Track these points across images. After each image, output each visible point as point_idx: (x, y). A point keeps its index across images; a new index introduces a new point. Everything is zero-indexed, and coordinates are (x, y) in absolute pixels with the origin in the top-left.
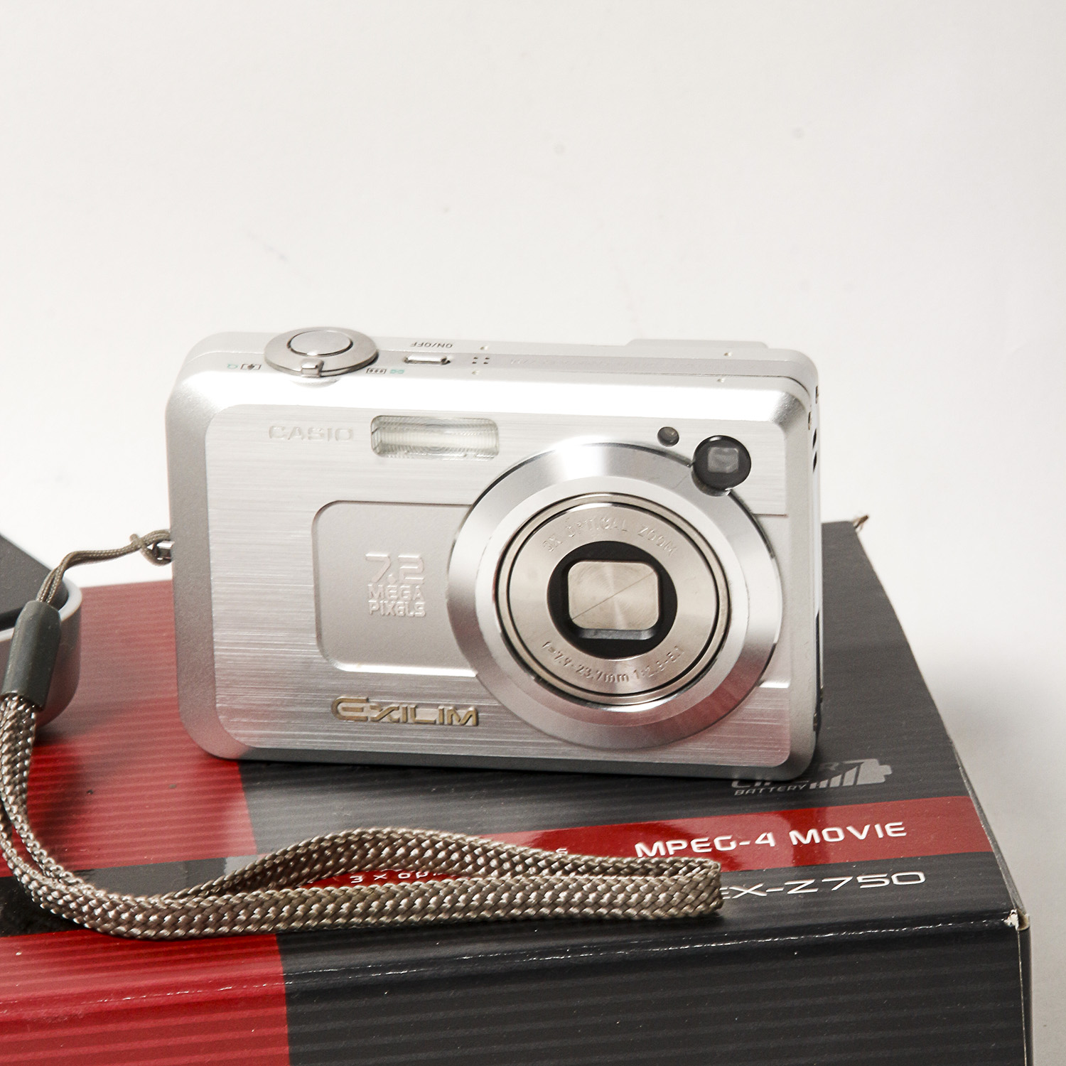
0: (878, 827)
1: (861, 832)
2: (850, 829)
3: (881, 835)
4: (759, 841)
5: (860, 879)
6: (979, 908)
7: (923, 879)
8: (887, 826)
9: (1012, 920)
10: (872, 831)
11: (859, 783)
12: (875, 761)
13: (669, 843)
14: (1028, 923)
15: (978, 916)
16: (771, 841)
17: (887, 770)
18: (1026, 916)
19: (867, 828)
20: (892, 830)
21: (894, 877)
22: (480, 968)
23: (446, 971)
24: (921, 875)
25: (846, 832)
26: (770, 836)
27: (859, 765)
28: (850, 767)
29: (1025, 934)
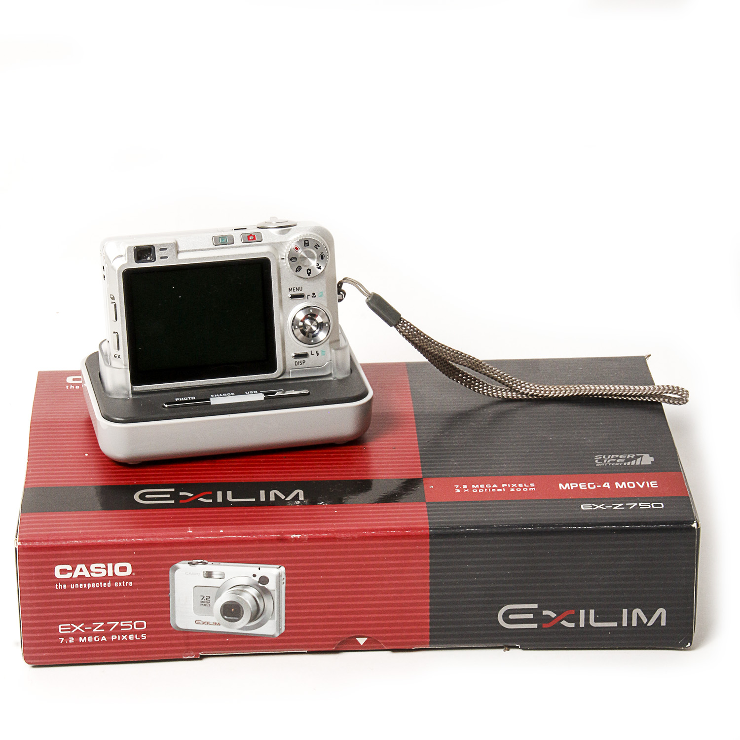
0: (647, 483)
1: (641, 484)
2: (637, 483)
3: (648, 486)
4: (604, 486)
5: (640, 504)
6: (682, 520)
7: (663, 506)
8: (651, 483)
9: (694, 525)
10: (645, 485)
11: (642, 464)
12: (648, 455)
13: (571, 484)
14: (700, 526)
15: (682, 523)
16: (608, 486)
17: (652, 459)
18: (700, 523)
19: (644, 483)
20: (653, 484)
21: (652, 504)
22: (500, 530)
23: (488, 531)
24: (662, 504)
25: (636, 484)
26: (608, 484)
27: (642, 456)
28: (639, 457)
29: (699, 530)
